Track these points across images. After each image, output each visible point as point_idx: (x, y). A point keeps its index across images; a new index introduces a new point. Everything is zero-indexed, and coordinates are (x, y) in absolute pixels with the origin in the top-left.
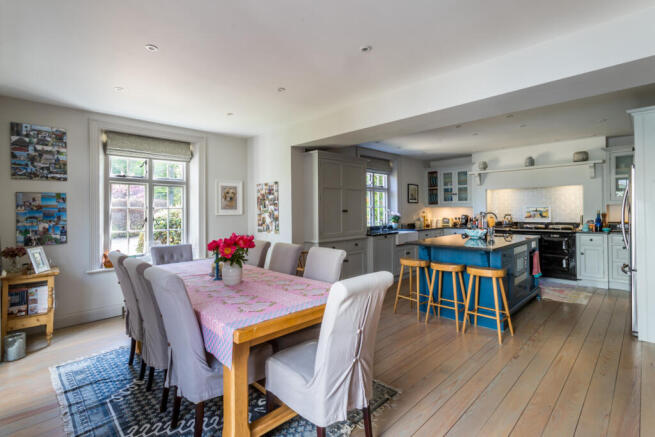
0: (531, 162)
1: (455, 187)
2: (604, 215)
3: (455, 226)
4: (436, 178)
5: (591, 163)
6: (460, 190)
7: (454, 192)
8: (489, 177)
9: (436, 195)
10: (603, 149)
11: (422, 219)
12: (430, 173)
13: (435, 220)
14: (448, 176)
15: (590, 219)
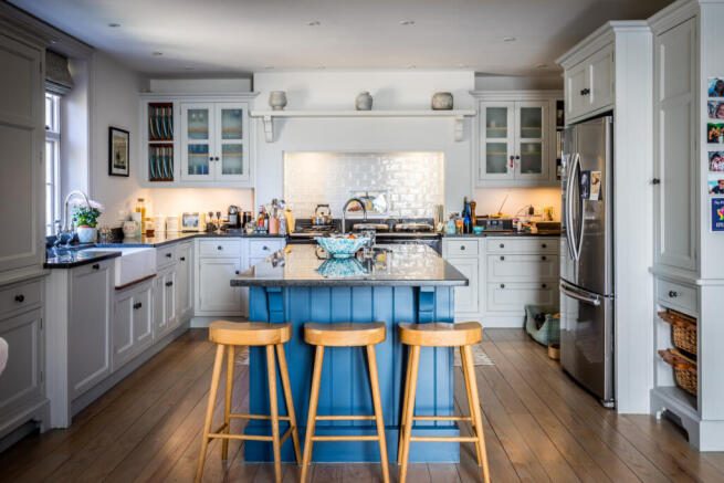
0: (368, 103)
1: (215, 143)
2: (473, 205)
3: (211, 230)
4: (169, 119)
5: (458, 113)
6: (225, 149)
7: (211, 154)
8: (288, 125)
9: (170, 159)
10: (470, 92)
11: (138, 218)
12: (152, 106)
13: (162, 218)
14: (199, 116)
15: (453, 212)
